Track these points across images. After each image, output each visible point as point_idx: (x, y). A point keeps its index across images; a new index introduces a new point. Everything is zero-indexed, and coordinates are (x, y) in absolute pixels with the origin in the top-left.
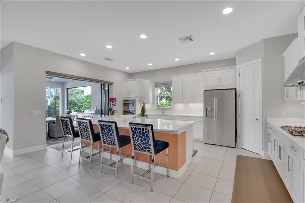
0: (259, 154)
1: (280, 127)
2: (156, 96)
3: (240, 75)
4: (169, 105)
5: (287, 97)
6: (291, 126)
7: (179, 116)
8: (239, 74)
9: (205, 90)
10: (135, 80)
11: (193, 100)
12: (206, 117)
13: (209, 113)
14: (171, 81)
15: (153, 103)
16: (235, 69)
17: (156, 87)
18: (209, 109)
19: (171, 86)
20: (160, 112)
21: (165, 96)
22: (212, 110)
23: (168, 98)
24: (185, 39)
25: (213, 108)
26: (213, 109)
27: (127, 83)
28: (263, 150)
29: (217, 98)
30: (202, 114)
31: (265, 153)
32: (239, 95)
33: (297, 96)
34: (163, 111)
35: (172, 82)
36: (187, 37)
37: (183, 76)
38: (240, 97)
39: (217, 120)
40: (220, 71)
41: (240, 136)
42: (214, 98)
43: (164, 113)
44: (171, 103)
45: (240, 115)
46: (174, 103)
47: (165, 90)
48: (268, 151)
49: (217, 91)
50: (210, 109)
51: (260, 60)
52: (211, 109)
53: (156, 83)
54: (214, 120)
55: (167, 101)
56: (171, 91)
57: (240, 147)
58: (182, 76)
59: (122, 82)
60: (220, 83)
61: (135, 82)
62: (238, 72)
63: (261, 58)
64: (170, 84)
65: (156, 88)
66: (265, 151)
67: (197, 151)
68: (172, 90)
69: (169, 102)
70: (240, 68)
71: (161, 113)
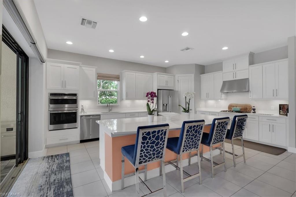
5: (208, 97)
7: (138, 113)
9: (158, 89)
11: (145, 97)
16: (174, 76)
17: (98, 79)
18: (165, 104)
20: (107, 111)
29: (171, 96)
33: (222, 97)
34: (110, 109)
51: (193, 75)
53: (98, 74)
60: (167, 85)
62: (176, 79)
70: (179, 76)
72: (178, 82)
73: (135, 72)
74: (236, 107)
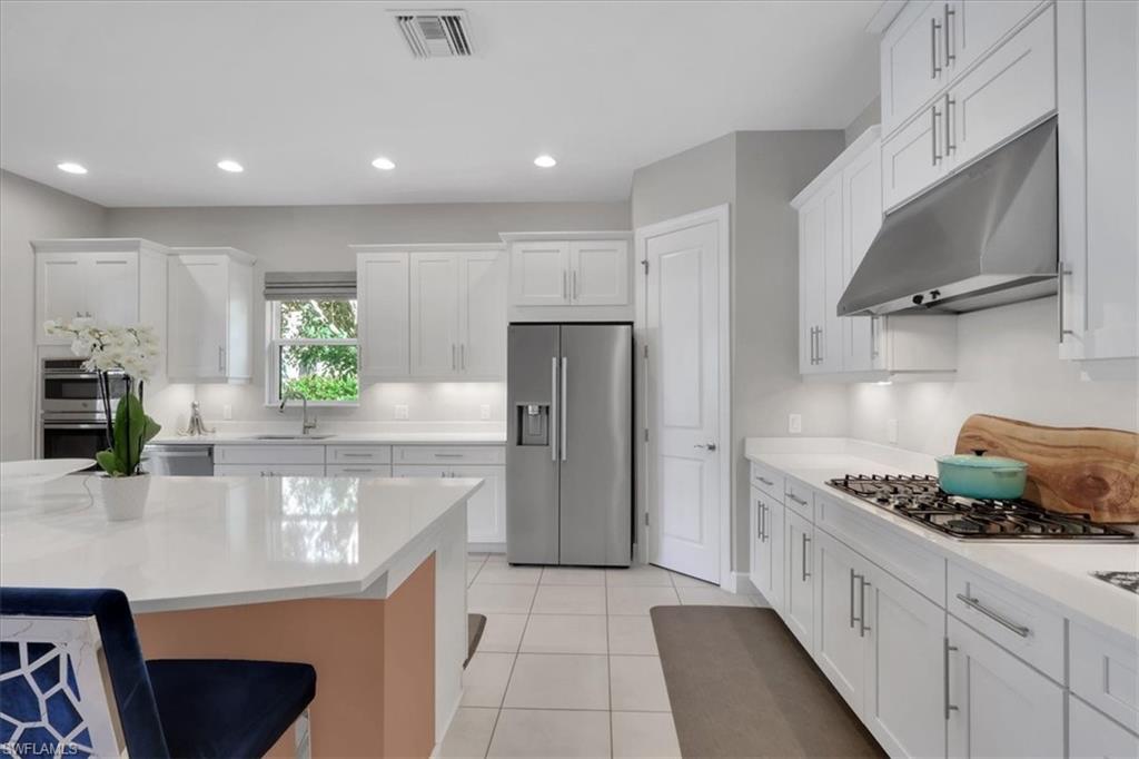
0: (718, 585)
1: (827, 483)
2: (272, 343)
3: (650, 268)
4: (347, 392)
5: (816, 360)
6: (861, 476)
7: (392, 445)
8: (646, 263)
9: (512, 324)
10: (135, 247)
11: (461, 367)
12: (520, 443)
13: (531, 426)
14: (354, 274)
15: (254, 380)
16: (631, 241)
17: (268, 297)
18: (530, 408)
19: (354, 296)
20: (294, 428)
21: (320, 348)
22: (544, 411)
23: (338, 356)
24: (431, 28)
25: (547, 404)
26: (548, 408)
27: (74, 256)
28: (732, 569)
29: (564, 360)
30: (499, 432)
31: (738, 577)
32: (643, 350)
33: (874, 354)
34: (306, 421)
35: (358, 279)
36: (441, 14)
37: (413, 254)
38: (646, 356)
39: (564, 458)
40: (573, 243)
41: (647, 515)
42: (554, 360)
43: (312, 432)
44: (356, 381)
45: (647, 431)
46: (368, 382)
47: (323, 317)
48: (748, 570)
49: (563, 327)
50: (537, 408)
51: (721, 212)
52: (540, 407)
53: (267, 274)
54: (554, 458)
55: (332, 372)
56: (352, 325)
57: (647, 562)
58: (410, 251)
59: (35, 248)
60: (575, 298)
61: (131, 256)
62: (639, 257)
63: (727, 206)
64: (347, 285)
65: (268, 303)
66: (739, 570)
67: (483, 619)
68: (356, 322)
69: (345, 378)
70: (646, 239)
71: (298, 432)
72: (647, 272)
73: (404, 250)
74: (979, 453)
